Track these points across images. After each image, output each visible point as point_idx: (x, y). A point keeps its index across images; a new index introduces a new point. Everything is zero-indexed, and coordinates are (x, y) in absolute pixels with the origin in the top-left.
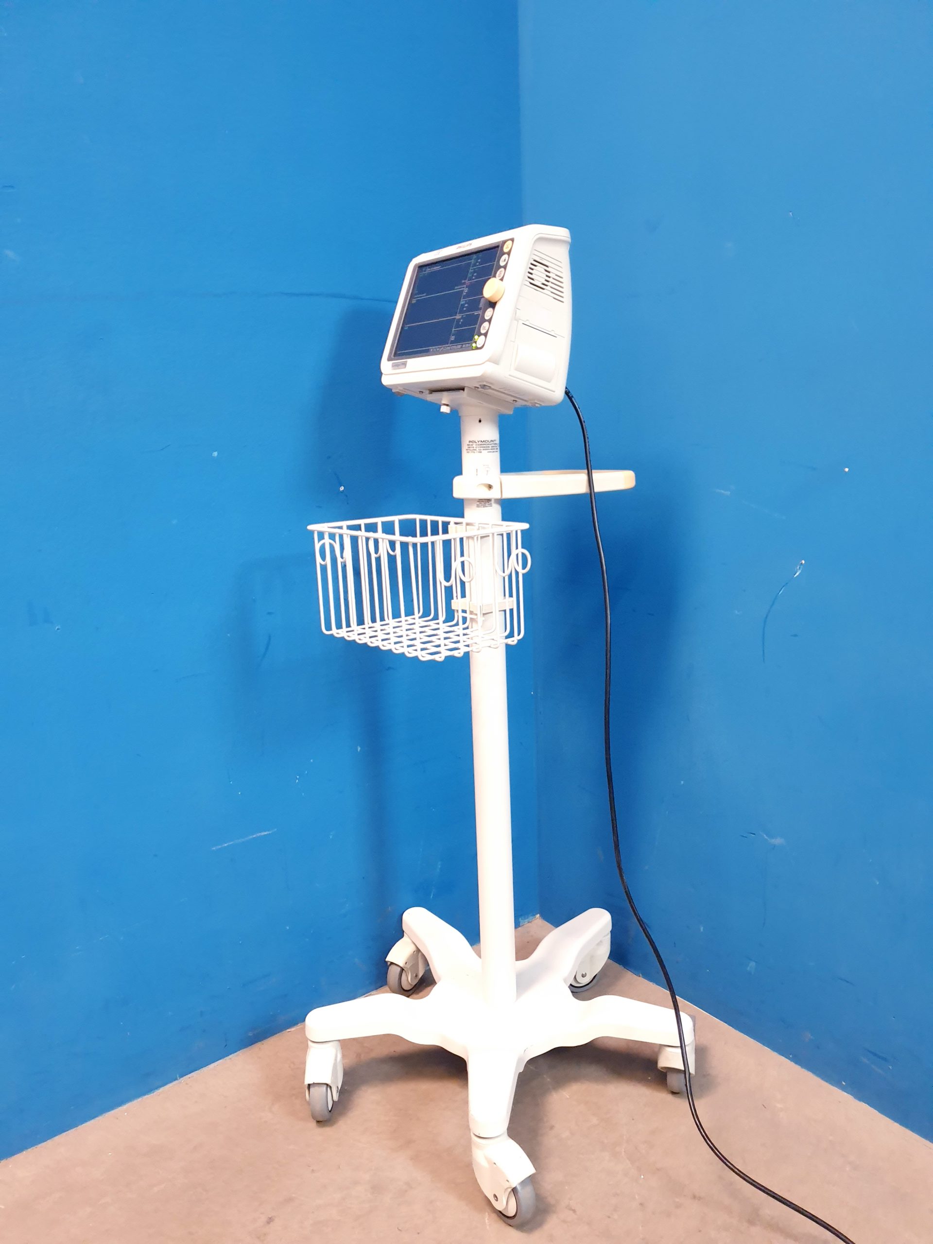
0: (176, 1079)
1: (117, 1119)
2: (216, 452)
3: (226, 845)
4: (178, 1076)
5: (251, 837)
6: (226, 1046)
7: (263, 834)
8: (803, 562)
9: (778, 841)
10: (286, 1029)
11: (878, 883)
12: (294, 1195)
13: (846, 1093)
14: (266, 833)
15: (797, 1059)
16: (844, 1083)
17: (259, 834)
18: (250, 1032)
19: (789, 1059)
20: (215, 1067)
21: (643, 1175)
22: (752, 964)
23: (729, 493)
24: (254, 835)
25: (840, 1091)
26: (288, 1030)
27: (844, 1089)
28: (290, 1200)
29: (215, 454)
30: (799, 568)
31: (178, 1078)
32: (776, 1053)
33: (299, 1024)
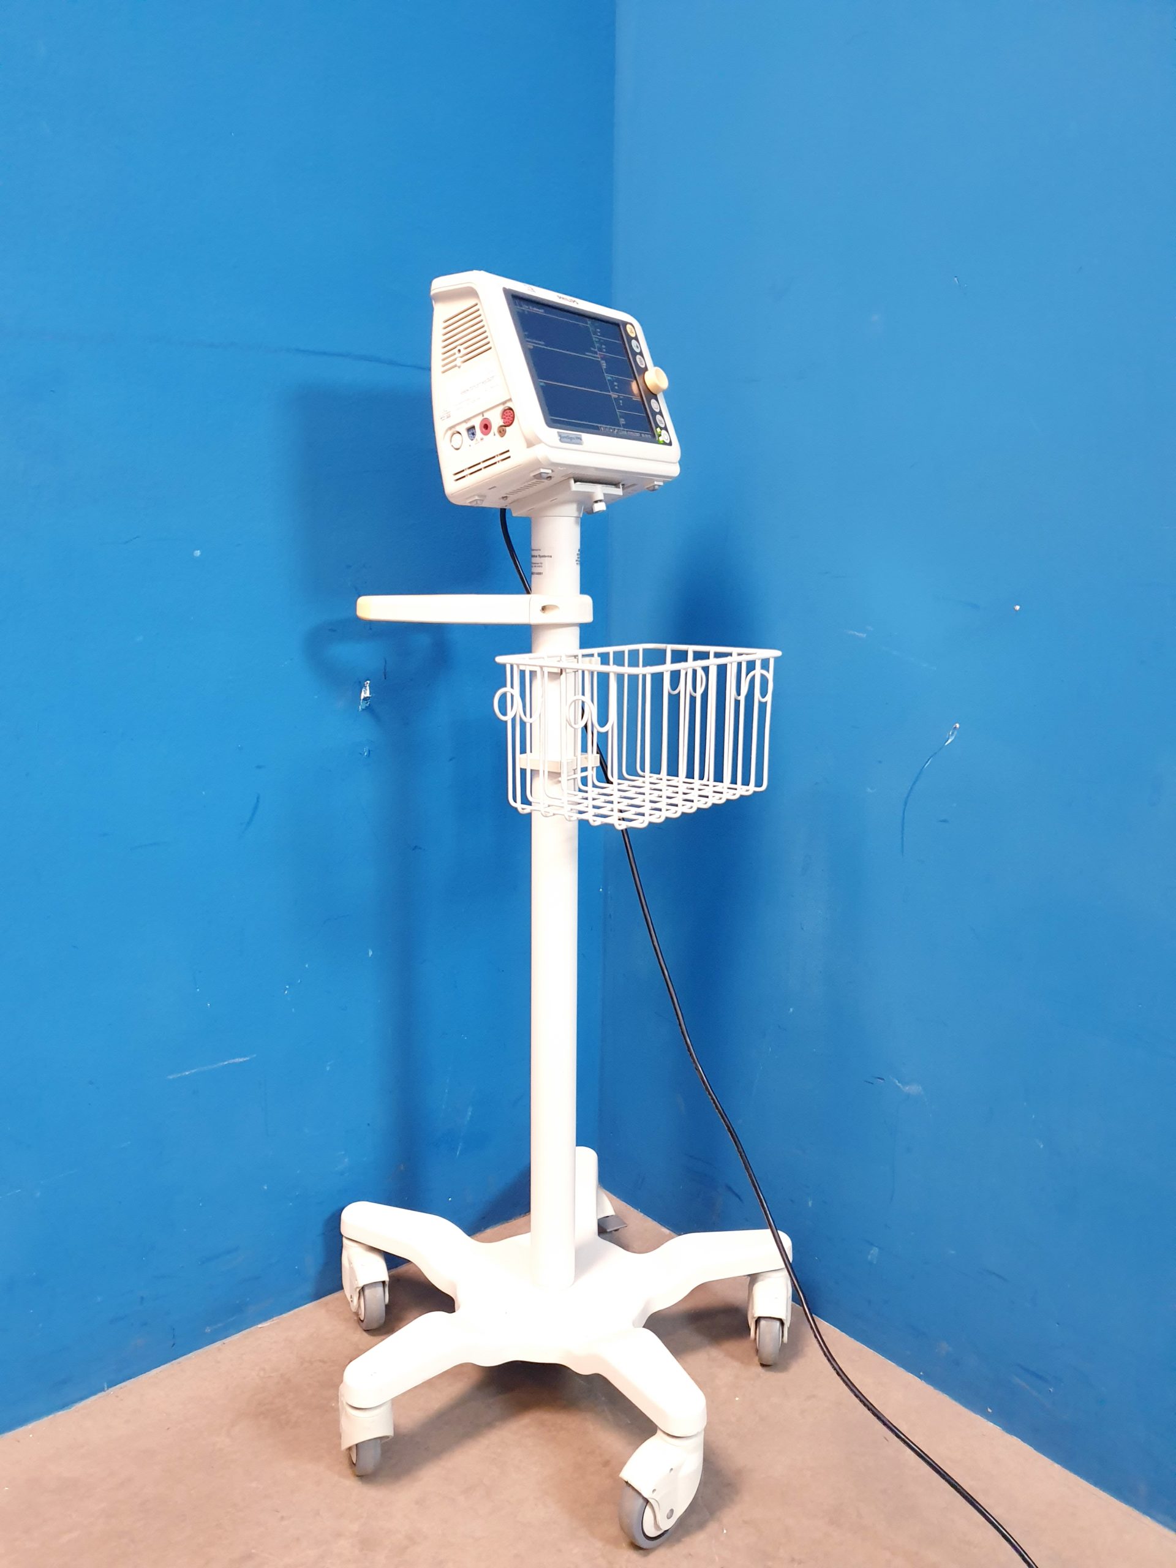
0: (103, 1390)
1: (19, 1441)
2: (199, 551)
3: (187, 1073)
4: (106, 1386)
5: (221, 1064)
6: (174, 1344)
7: (237, 1060)
8: (958, 725)
9: (914, 1089)
10: (257, 1324)
11: (1042, 1146)
12: (253, 1551)
13: (992, 1424)
14: (241, 1060)
15: (929, 1377)
16: (989, 1410)
17: (232, 1061)
18: (208, 1328)
19: (920, 1377)
20: (157, 1373)
21: (726, 1530)
22: (875, 1251)
23: (865, 635)
24: (225, 1061)
25: (986, 1420)
26: (260, 1326)
27: (989, 1417)
28: (249, 1557)
29: (198, 553)
30: (953, 733)
31: (106, 1389)
32: (902, 1369)
33: (274, 1319)
